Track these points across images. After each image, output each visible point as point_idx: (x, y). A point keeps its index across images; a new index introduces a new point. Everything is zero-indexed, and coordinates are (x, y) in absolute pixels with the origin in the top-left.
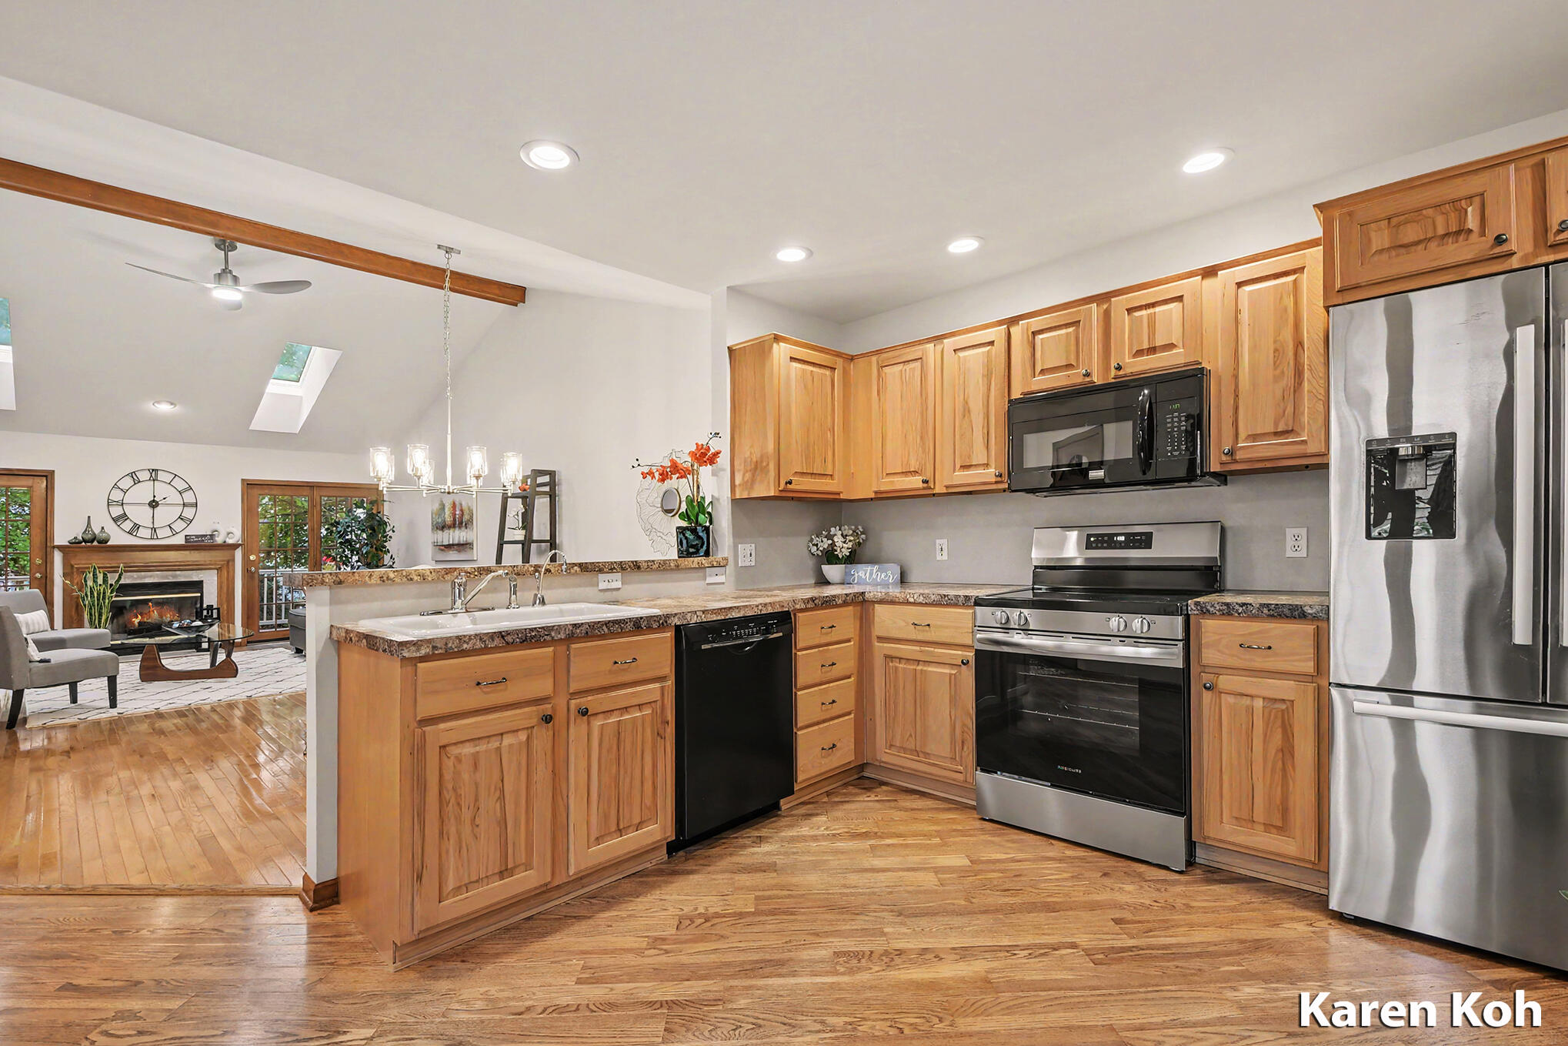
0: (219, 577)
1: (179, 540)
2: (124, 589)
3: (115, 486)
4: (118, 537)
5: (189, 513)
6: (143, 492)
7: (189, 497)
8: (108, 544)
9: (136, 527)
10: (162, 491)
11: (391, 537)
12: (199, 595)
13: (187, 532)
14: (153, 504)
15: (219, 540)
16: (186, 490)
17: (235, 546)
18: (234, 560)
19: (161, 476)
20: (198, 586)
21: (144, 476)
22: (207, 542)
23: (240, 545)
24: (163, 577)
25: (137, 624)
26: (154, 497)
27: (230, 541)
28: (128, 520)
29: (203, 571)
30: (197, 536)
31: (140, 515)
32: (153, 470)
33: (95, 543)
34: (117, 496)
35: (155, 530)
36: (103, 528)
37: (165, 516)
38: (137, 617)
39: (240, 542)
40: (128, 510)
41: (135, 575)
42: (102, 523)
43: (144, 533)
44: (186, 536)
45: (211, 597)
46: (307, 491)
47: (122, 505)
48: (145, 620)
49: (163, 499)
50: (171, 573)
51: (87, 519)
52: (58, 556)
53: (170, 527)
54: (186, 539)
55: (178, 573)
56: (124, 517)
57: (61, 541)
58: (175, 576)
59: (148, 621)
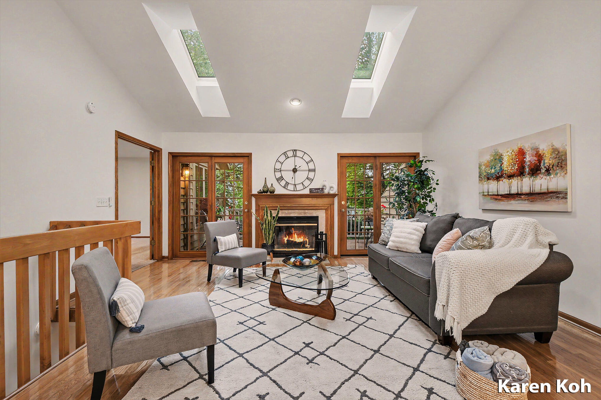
0: (326, 214)
1: (307, 192)
2: (281, 219)
3: (277, 161)
4: (279, 190)
5: (311, 175)
6: (289, 164)
7: (311, 166)
8: (275, 193)
9: (287, 184)
10: (300, 163)
11: (435, 189)
12: (316, 225)
13: (311, 187)
15: (326, 191)
16: (309, 162)
17: (334, 196)
18: (333, 204)
19: (299, 154)
20: (315, 219)
21: (290, 154)
22: (320, 193)
23: (337, 195)
24: (300, 213)
25: (286, 242)
26: (295, 166)
27: (332, 192)
28: (283, 180)
29: (319, 210)
30: (315, 189)
31: (288, 176)
32: (294, 150)
33: (269, 193)
34: (278, 166)
35: (296, 186)
36: (272, 184)
37: (301, 176)
38: (286, 237)
39: (337, 193)
40: (284, 174)
41: (286, 211)
42: (272, 182)
43: (291, 187)
44: (310, 189)
45: (322, 228)
46: (372, 160)
47: (281, 171)
48: (290, 239)
49: (300, 167)
50: (303, 211)
51: (266, 178)
52: (253, 200)
53: (303, 184)
54: (310, 191)
55: (306, 211)
56: (281, 178)
57: (255, 191)
58: (305, 213)
59: (292, 240)
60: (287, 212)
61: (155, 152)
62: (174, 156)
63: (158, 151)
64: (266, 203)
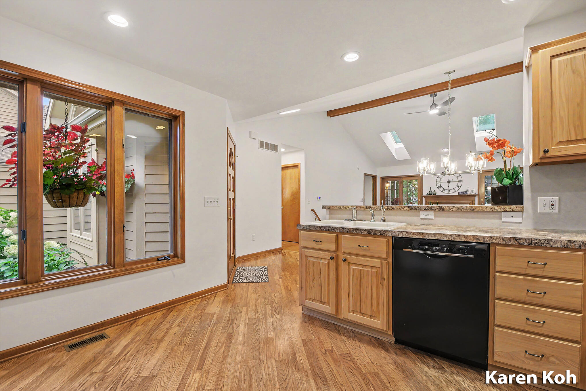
1: (456, 194)
3: (438, 177)
4: (439, 193)
5: (460, 184)
6: (446, 179)
7: (460, 179)
8: (436, 195)
9: (444, 189)
10: (451, 177)
13: (459, 191)
14: (449, 182)
15: (469, 193)
16: (458, 176)
17: (475, 195)
18: (474, 201)
22: (465, 194)
23: (477, 195)
26: (449, 179)
27: (473, 194)
28: (442, 188)
30: (462, 192)
31: (445, 186)
33: (432, 195)
34: (439, 180)
35: (449, 191)
36: (434, 190)
37: (452, 185)
40: (442, 184)
43: (446, 191)
47: (440, 183)
49: (452, 180)
51: (431, 187)
52: (424, 199)
53: (454, 189)
54: (459, 193)
56: (440, 187)
57: (424, 194)
61: (374, 178)
62: (383, 179)
63: (376, 177)
64: (430, 200)
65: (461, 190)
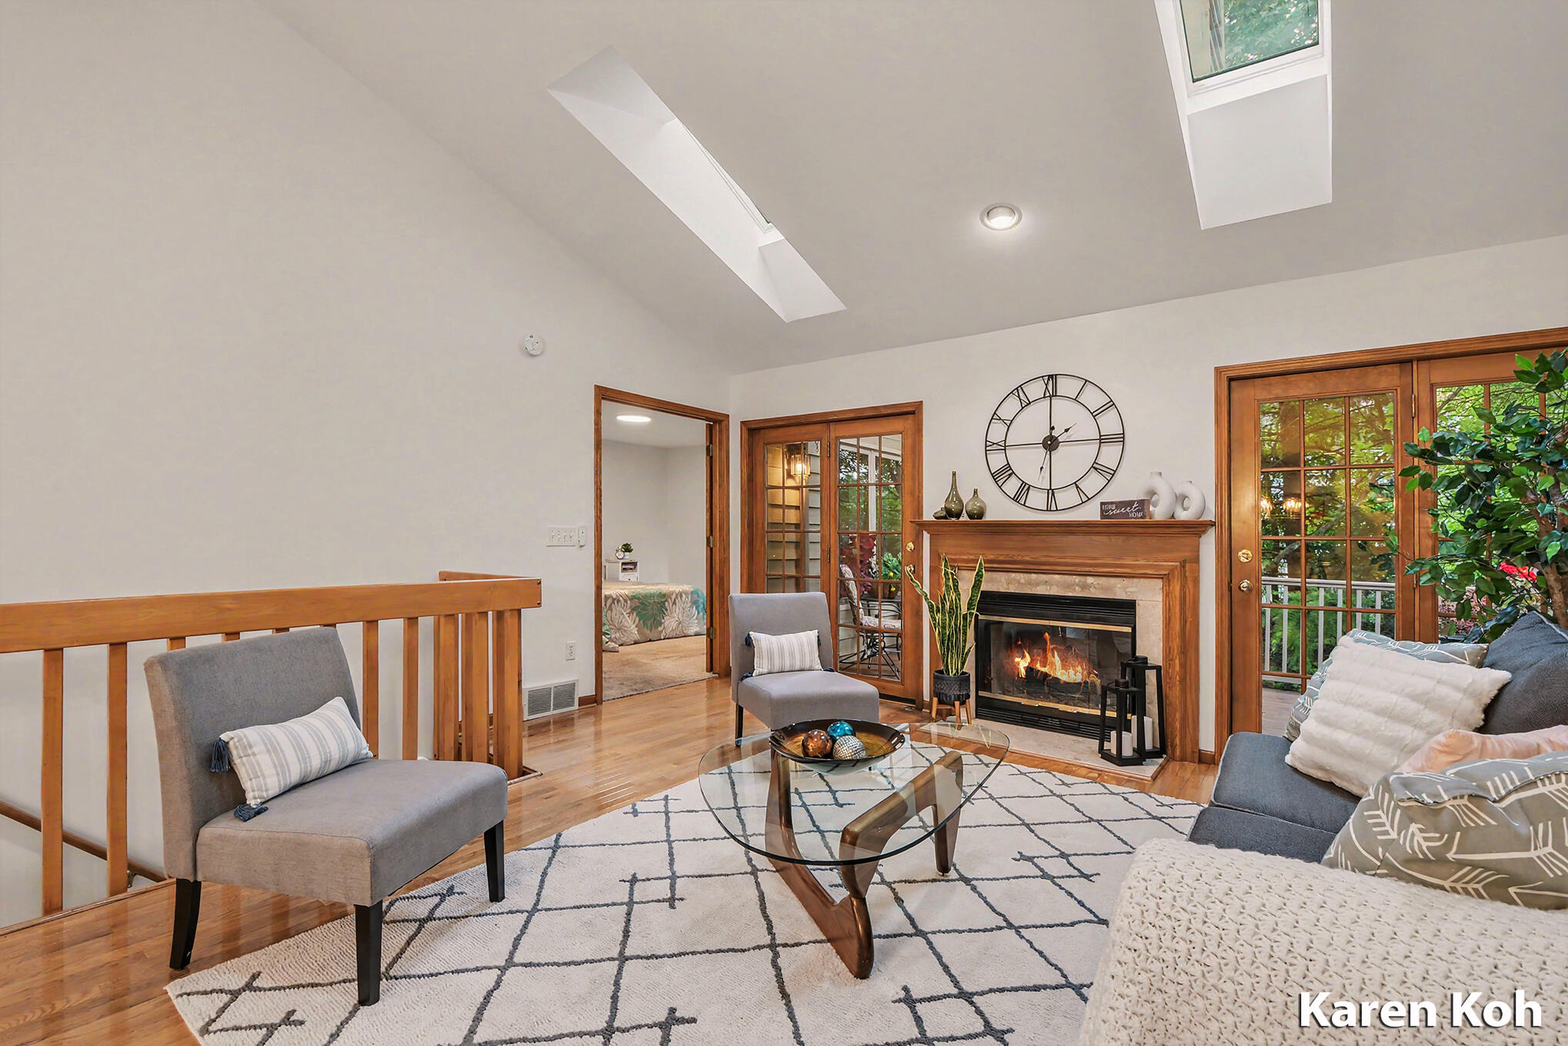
0: (1167, 595)
1: (1091, 513)
2: (990, 601)
3: (996, 415)
4: (1000, 509)
5: (1109, 455)
6: (1032, 425)
7: (1109, 424)
8: (985, 518)
9: (1025, 488)
10: (1066, 415)
12: (1129, 630)
13: (1109, 496)
15: (1159, 512)
16: (1104, 409)
17: (1197, 528)
18: (1196, 560)
19: (1066, 387)
20: (1126, 609)
21: (1036, 390)
22: (1135, 517)
23: (1213, 524)
24: (1069, 586)
25: (1024, 672)
26: (1052, 428)
27: (1183, 515)
28: (1013, 477)
29: (1135, 580)
30: (1120, 505)
31: (1028, 464)
32: (1049, 377)
33: (964, 518)
34: (997, 433)
35: (1053, 494)
36: (975, 492)
37: (1071, 462)
38: (1023, 657)
39: (1210, 516)
40: (1016, 458)
41: (1022, 577)
42: (975, 483)
43: (1037, 499)
44: (1102, 504)
45: (1151, 645)
46: (1387, 378)
47: (1005, 450)
48: (1038, 667)
49: (1067, 430)
50: (1077, 579)
51: (954, 474)
52: (926, 536)
53: (1077, 487)
54: (1103, 512)
55: (1090, 580)
56: (1007, 471)
57: (928, 516)
58: (1084, 587)
59: (1043, 669)
60: (1022, 581)
61: (716, 423)
62: (754, 431)
63: (720, 422)
64: (954, 547)
65: (1118, 492)
